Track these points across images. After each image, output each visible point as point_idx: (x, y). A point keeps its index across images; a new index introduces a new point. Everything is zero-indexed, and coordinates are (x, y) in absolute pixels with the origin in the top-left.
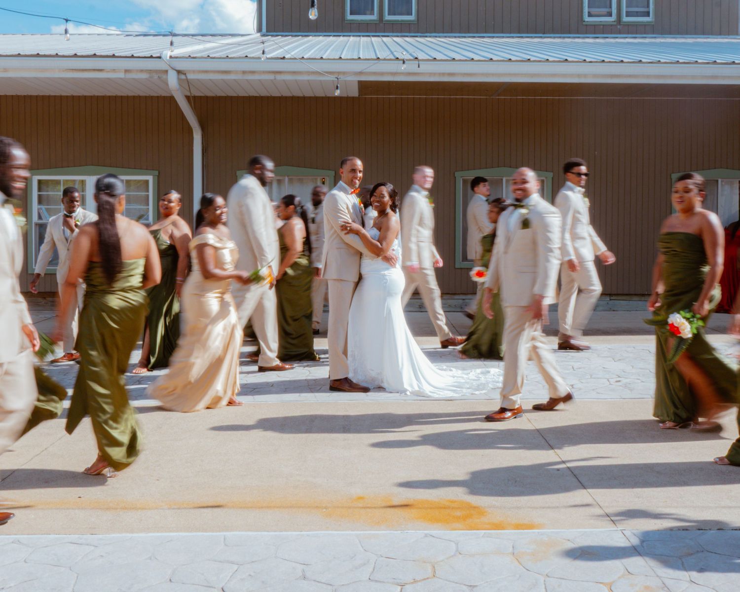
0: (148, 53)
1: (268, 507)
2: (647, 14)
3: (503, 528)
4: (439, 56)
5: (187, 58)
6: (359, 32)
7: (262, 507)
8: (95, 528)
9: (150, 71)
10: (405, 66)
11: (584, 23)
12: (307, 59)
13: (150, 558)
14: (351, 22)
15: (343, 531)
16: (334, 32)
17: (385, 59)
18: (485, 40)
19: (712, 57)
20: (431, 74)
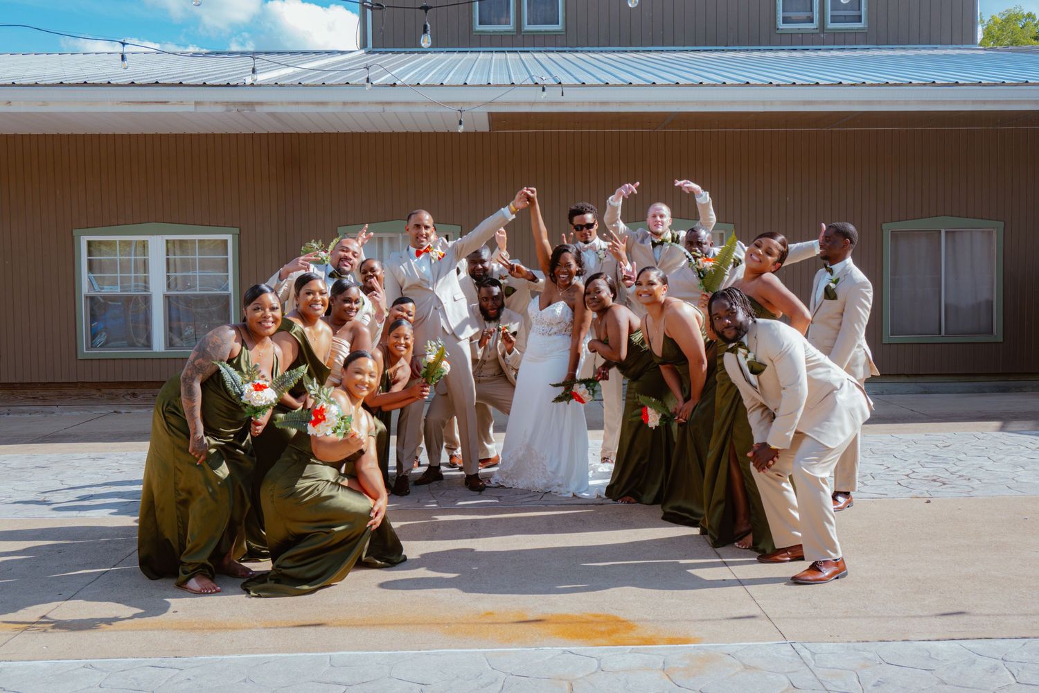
0: (224, 79)
1: (382, 625)
2: (859, 19)
3: (654, 643)
4: (589, 80)
5: (272, 86)
6: (492, 46)
7: (374, 625)
8: (179, 650)
9: (227, 103)
10: (545, 94)
11: (777, 32)
12: (424, 86)
13: (245, 681)
14: (481, 34)
15: (468, 648)
16: (459, 47)
17: (521, 85)
18: (651, 55)
19: (929, 76)
20: (578, 103)
